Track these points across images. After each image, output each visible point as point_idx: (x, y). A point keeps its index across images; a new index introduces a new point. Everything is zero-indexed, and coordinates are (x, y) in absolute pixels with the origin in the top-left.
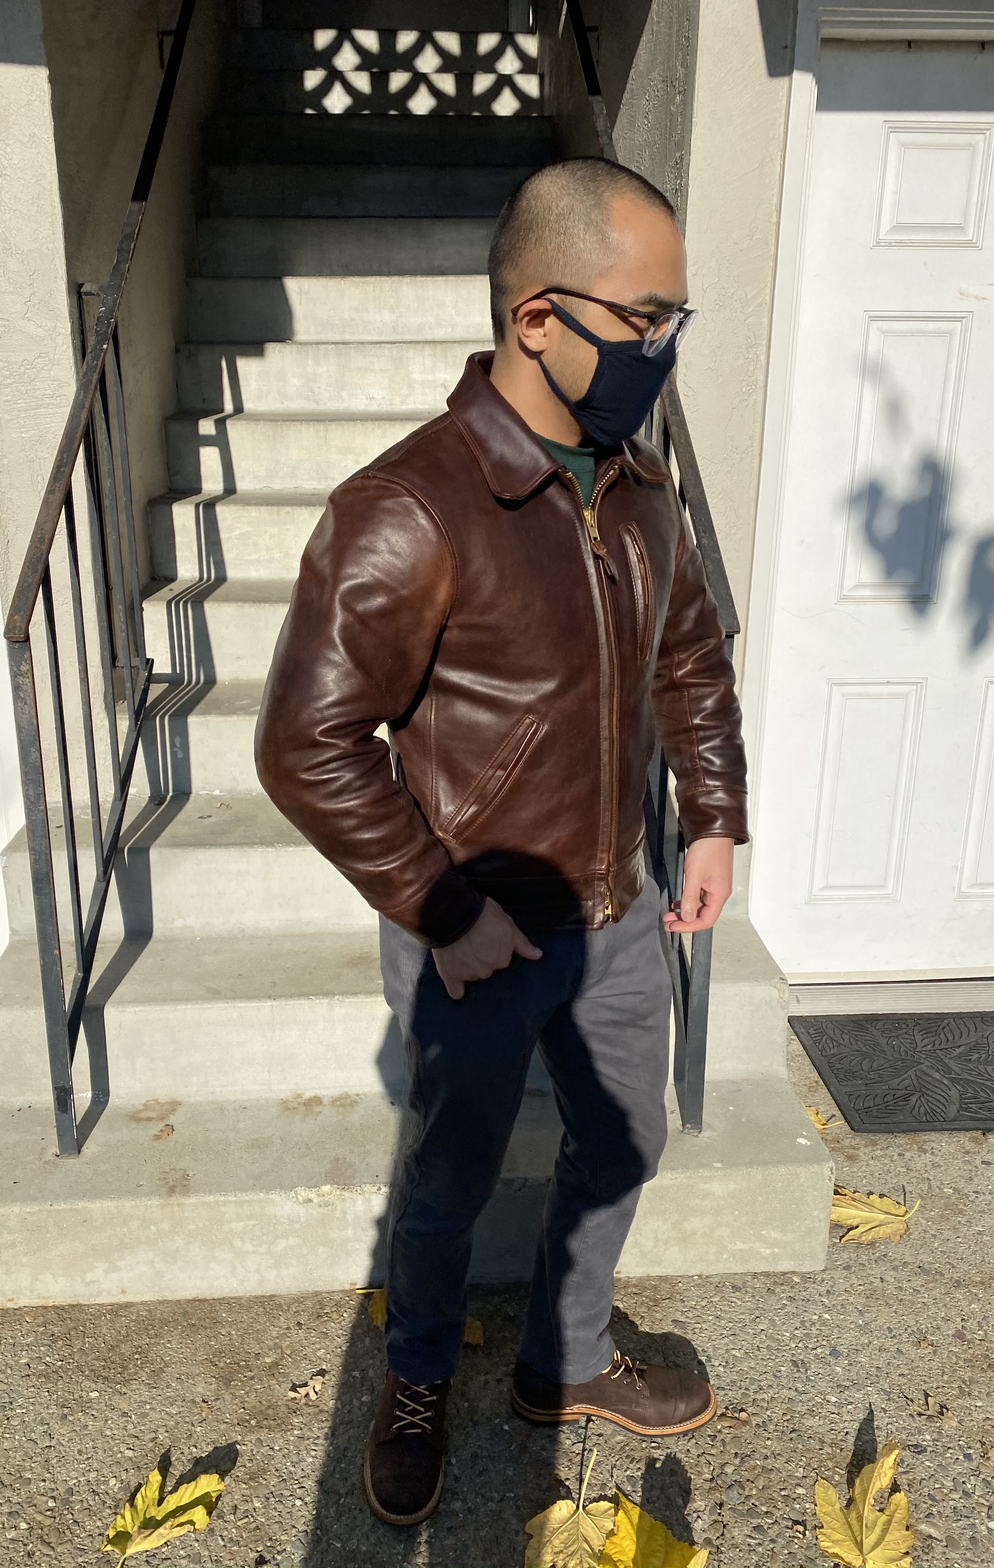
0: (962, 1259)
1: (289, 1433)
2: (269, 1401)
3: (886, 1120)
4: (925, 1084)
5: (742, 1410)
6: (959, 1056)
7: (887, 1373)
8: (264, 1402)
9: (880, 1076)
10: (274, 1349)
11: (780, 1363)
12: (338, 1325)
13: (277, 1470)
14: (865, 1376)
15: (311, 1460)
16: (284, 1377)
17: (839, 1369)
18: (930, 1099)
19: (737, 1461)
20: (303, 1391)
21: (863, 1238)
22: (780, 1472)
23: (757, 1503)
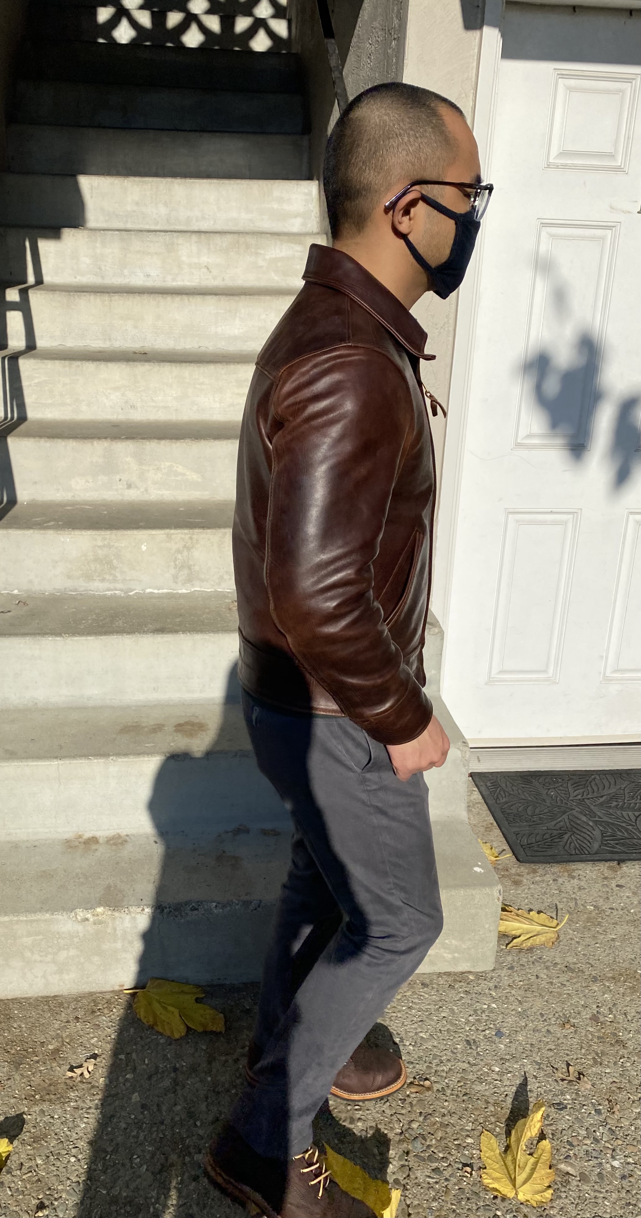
0: (599, 960)
1: (66, 1105)
2: (51, 1079)
3: (544, 854)
4: (575, 826)
5: (426, 1079)
6: (601, 804)
7: (539, 1049)
8: (47, 1081)
9: (540, 819)
10: (56, 1038)
11: (457, 1042)
12: (109, 1019)
13: (56, 1134)
14: (522, 1051)
15: (84, 1125)
16: (63, 1060)
17: (502, 1046)
18: (579, 837)
19: (421, 1119)
20: (78, 1071)
21: (524, 945)
22: (455, 1127)
23: (435, 1151)
